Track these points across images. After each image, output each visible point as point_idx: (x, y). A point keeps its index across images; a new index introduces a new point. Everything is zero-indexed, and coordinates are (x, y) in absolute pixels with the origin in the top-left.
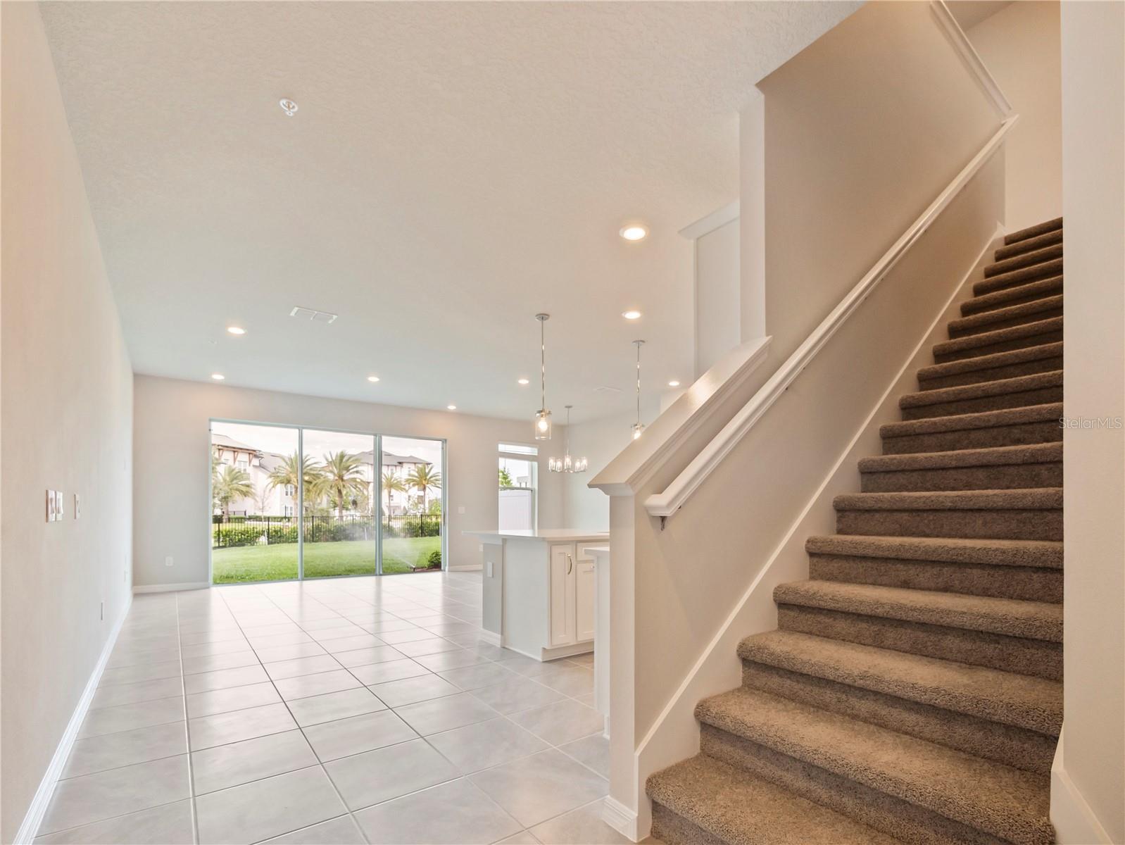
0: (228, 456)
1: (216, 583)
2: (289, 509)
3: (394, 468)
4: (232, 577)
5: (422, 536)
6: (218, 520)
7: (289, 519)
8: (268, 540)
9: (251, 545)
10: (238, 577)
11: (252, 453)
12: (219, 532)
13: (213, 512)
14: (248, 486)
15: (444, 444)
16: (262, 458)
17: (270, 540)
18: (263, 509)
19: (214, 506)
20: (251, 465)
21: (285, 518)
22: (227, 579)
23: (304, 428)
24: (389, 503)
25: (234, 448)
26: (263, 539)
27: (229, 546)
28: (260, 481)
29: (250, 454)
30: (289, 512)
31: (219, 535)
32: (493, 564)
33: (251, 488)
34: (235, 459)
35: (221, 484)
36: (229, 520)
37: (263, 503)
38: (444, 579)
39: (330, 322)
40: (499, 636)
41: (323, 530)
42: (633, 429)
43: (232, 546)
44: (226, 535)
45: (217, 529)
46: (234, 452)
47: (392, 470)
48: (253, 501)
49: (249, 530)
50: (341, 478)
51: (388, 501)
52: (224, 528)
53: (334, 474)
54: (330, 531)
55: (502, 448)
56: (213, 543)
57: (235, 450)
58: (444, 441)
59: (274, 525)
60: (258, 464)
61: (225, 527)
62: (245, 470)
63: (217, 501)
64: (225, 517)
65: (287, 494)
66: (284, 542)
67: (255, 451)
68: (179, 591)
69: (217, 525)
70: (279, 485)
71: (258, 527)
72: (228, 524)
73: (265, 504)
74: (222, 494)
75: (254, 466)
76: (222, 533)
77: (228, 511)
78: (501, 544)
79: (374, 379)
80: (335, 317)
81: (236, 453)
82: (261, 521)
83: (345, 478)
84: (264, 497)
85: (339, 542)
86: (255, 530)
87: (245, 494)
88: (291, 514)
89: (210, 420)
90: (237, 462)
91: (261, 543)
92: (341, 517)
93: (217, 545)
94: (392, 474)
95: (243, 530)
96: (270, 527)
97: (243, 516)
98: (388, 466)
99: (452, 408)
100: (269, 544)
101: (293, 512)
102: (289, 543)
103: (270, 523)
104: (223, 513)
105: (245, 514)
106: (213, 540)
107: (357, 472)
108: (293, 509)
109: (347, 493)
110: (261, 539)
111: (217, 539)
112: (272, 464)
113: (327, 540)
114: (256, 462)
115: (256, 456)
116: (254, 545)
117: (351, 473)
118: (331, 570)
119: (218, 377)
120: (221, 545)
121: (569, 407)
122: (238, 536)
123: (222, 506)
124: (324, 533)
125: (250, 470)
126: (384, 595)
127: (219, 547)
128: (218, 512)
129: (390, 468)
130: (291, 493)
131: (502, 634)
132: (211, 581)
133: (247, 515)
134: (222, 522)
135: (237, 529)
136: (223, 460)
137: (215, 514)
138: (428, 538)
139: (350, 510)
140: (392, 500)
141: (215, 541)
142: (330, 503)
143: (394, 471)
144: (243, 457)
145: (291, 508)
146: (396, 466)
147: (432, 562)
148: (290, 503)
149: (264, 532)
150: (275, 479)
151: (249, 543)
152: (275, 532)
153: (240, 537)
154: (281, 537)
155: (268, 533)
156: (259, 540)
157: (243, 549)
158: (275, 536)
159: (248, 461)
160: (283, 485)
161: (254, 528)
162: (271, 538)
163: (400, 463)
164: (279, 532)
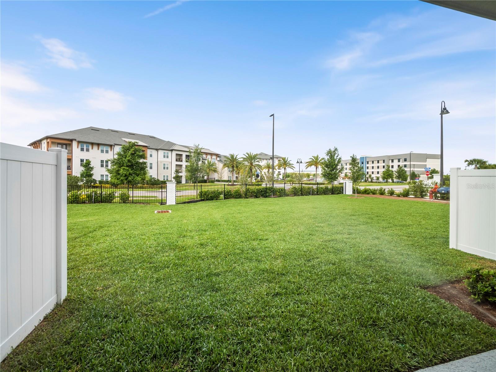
0: (209, 157)
3: (269, 160)
8: (224, 197)
11: (217, 155)
14: (216, 168)
16: (221, 157)
18: (221, 177)
21: (229, 181)
25: (211, 153)
26: (222, 196)
28: (220, 166)
30: (230, 178)
35: (206, 168)
37: (221, 175)
43: (207, 200)
46: (211, 155)
47: (268, 161)
48: (217, 174)
50: (251, 164)
53: (249, 163)
57: (212, 154)
60: (219, 160)
62: (215, 162)
65: (229, 172)
66: (232, 198)
70: (226, 168)
76: (203, 193)
83: (253, 164)
84: (221, 172)
87: (215, 171)
88: (231, 179)
90: (212, 159)
100: (224, 199)
101: (232, 178)
111: (200, 196)
112: (223, 159)
113: (253, 198)
114: (218, 159)
115: (219, 157)
116: (217, 200)
120: (202, 199)
125: (216, 162)
130: (231, 171)
136: (207, 159)
144: (214, 157)
145: (231, 177)
146: (269, 159)
148: (231, 175)
149: (222, 192)
150: (225, 165)
151: (215, 199)
152: (227, 192)
153: (211, 195)
154: (230, 195)
155: (224, 193)
156: (220, 196)
157: (212, 202)
158: (227, 194)
159: (216, 158)
160: (228, 168)
161: (217, 190)
162: (226, 196)
163: (271, 158)
164: (229, 192)
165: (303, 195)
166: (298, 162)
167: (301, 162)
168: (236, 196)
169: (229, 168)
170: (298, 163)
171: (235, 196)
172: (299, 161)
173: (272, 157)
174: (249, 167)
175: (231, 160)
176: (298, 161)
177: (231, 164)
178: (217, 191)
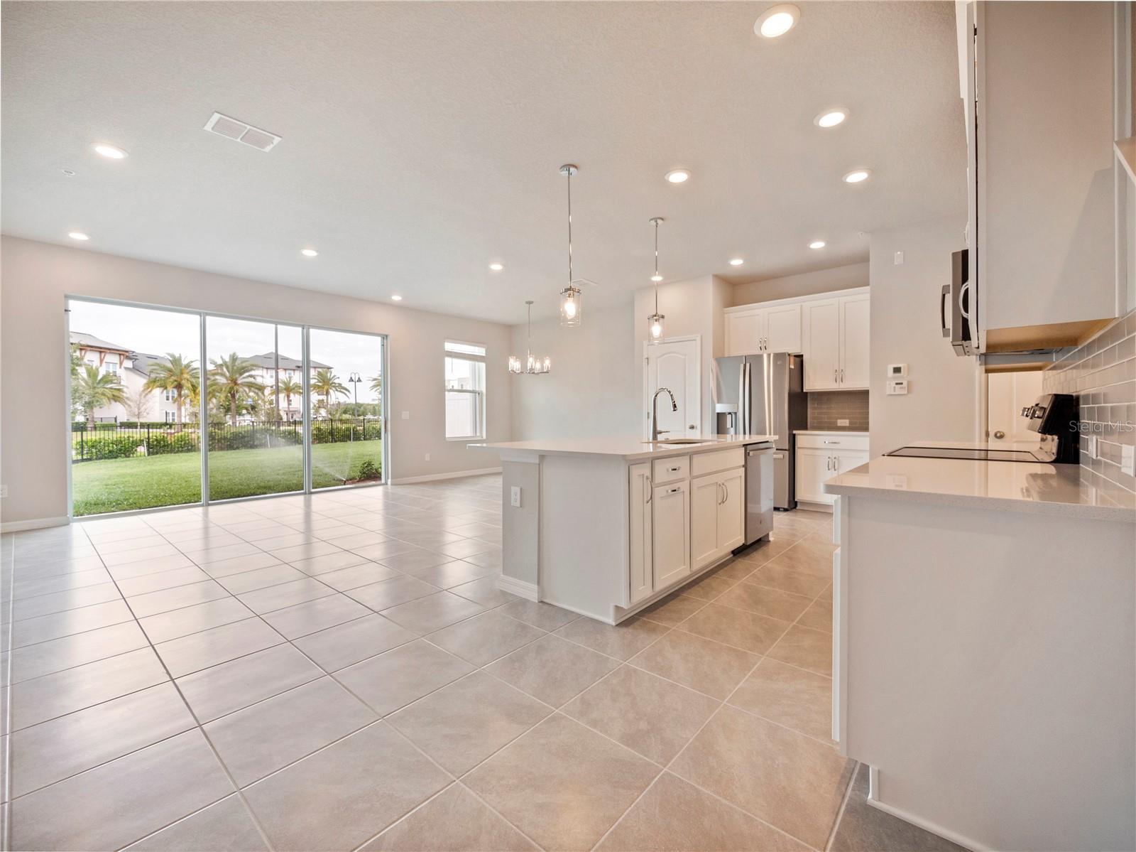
0: (91, 358)
1: (78, 514)
2: (171, 414)
3: (292, 372)
4: (104, 504)
5: (332, 442)
6: (80, 428)
7: (171, 426)
8: (148, 450)
9: (126, 457)
10: (111, 503)
11: (124, 354)
12: (82, 445)
13: (73, 419)
14: (119, 390)
15: (385, 341)
16: (136, 359)
17: (151, 450)
18: (139, 415)
19: (74, 412)
20: (122, 367)
21: (166, 424)
22: (96, 508)
23: (207, 314)
24: (289, 408)
25: (100, 348)
26: (142, 450)
27: (96, 459)
28: (133, 384)
29: (120, 355)
30: (171, 417)
31: (82, 447)
32: (521, 489)
33: (123, 392)
34: (101, 361)
35: (84, 387)
36: (95, 428)
37: (139, 409)
38: (386, 495)
39: (268, 149)
40: (535, 587)
41: (217, 438)
42: (651, 321)
43: (101, 458)
44: (93, 446)
45: (79, 439)
46: (101, 352)
47: (290, 374)
48: (125, 406)
49: (122, 439)
50: (235, 382)
51: (287, 406)
52: (89, 438)
53: (226, 378)
54: (225, 438)
55: (449, 346)
56: (74, 455)
57: (101, 350)
58: (385, 337)
59: (155, 433)
60: (131, 366)
61: (90, 436)
62: (114, 372)
63: (79, 407)
64: (90, 425)
65: (168, 399)
66: (168, 452)
67: (127, 352)
68: (18, 533)
69: (79, 433)
70: (157, 389)
71: (135, 435)
72: (94, 433)
73: (142, 409)
74: (87, 399)
75: (126, 368)
76: (87, 443)
77: (93, 417)
78: (537, 461)
79: (310, 253)
80: (277, 140)
81: (103, 355)
82: (136, 428)
83: (239, 382)
84: (140, 402)
85: (237, 451)
86: (131, 439)
87: (116, 398)
88: (173, 420)
89: (67, 297)
90: (104, 364)
91: (139, 454)
92: (234, 423)
93: (80, 457)
94: (290, 378)
95: (115, 439)
96: (151, 435)
97: (113, 422)
98: (285, 370)
99: (396, 298)
100: (149, 455)
101: (176, 418)
102: (175, 453)
103: (151, 430)
104: (87, 419)
105: (116, 421)
106: (74, 452)
107: (251, 376)
108: (176, 415)
109: (240, 397)
110: (138, 449)
111: (79, 452)
112: (146, 365)
113: (221, 449)
114: (128, 364)
115: (128, 358)
116: (129, 457)
117: (244, 378)
118: (240, 487)
119: (78, 237)
120: (85, 457)
121: (530, 303)
122: (108, 446)
123: (85, 412)
124: (219, 441)
125: (121, 372)
126: (314, 517)
127: (83, 460)
128: (80, 419)
129: (288, 372)
130: (173, 397)
131: (539, 583)
132: (71, 511)
133: (118, 422)
134: (86, 430)
135: (107, 438)
136: (86, 360)
137: (76, 421)
138: (338, 444)
139: (243, 415)
140: (291, 404)
141: (77, 454)
142: (220, 408)
143: (292, 375)
144: (112, 358)
145: (173, 414)
147: (364, 473)
148: (172, 408)
149: (143, 440)
150: (153, 383)
151: (123, 455)
152: (157, 440)
153: (111, 449)
154: (164, 446)
155: (148, 442)
156: (136, 450)
157: (115, 461)
158: (157, 446)
159: (118, 362)
160: (162, 389)
161: (128, 437)
162: (152, 448)
163: (299, 367)
164: (161, 440)
165: (336, 442)
166: (351, 380)
167: (359, 380)
168: (181, 447)
169: (166, 388)
170: (353, 381)
171: (178, 448)
172: (353, 378)
173: (301, 365)
174: (228, 388)
175: (170, 371)
176: (351, 378)
177: (171, 380)
178: (129, 440)
